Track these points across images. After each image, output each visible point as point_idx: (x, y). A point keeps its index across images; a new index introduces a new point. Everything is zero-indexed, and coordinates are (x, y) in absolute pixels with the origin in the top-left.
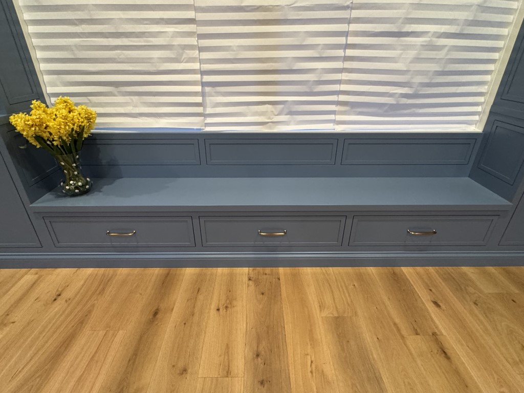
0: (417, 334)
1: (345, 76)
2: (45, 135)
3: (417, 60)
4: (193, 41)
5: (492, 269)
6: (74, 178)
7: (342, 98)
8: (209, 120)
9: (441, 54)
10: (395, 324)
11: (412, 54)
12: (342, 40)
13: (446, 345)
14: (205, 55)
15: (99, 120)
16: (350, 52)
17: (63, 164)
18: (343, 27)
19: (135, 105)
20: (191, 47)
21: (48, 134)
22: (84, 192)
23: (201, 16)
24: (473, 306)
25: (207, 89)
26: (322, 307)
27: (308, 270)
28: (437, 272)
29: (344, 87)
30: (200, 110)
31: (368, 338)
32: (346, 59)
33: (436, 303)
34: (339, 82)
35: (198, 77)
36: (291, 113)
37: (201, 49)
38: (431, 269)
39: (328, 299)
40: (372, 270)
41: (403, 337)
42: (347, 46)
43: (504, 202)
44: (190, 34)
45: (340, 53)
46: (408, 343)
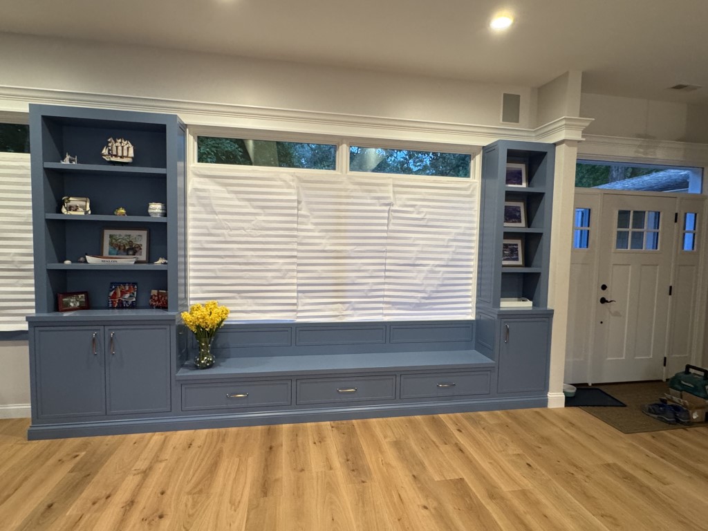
0: (446, 444)
1: (386, 287)
2: (203, 325)
3: (426, 278)
4: (294, 267)
5: (499, 412)
6: (207, 355)
7: (386, 299)
8: (299, 314)
9: (439, 275)
10: (433, 441)
11: (423, 275)
12: (383, 267)
13: (462, 448)
14: (300, 275)
15: (230, 315)
16: (388, 274)
17: (203, 344)
18: (383, 261)
19: (249, 305)
20: (293, 271)
21: (205, 324)
22: (211, 365)
23: (300, 254)
24: (482, 430)
25: (300, 294)
26: (385, 437)
27: (373, 421)
28: (463, 416)
29: (386, 293)
30: (295, 308)
31: (416, 448)
32: (386, 277)
33: (459, 430)
34: (384, 290)
35: (295, 287)
36: (354, 309)
37: (299, 272)
38: (458, 415)
39: (389, 433)
40: (419, 417)
41: (437, 446)
42: (386, 271)
43: (491, 361)
44: (293, 264)
45: (382, 274)
46: (441, 449)
